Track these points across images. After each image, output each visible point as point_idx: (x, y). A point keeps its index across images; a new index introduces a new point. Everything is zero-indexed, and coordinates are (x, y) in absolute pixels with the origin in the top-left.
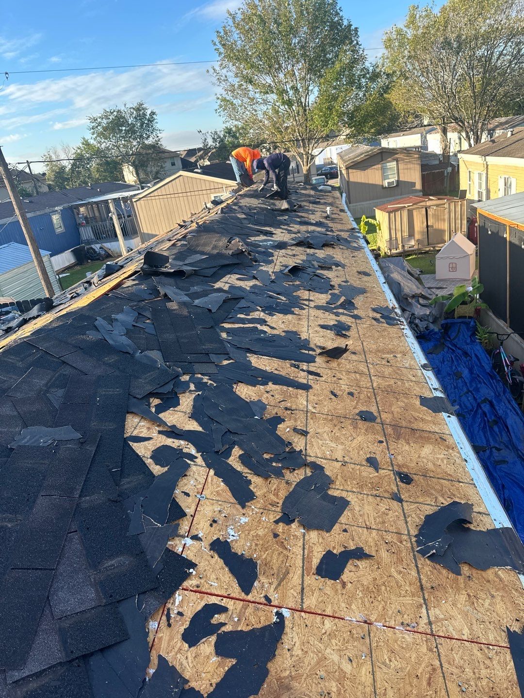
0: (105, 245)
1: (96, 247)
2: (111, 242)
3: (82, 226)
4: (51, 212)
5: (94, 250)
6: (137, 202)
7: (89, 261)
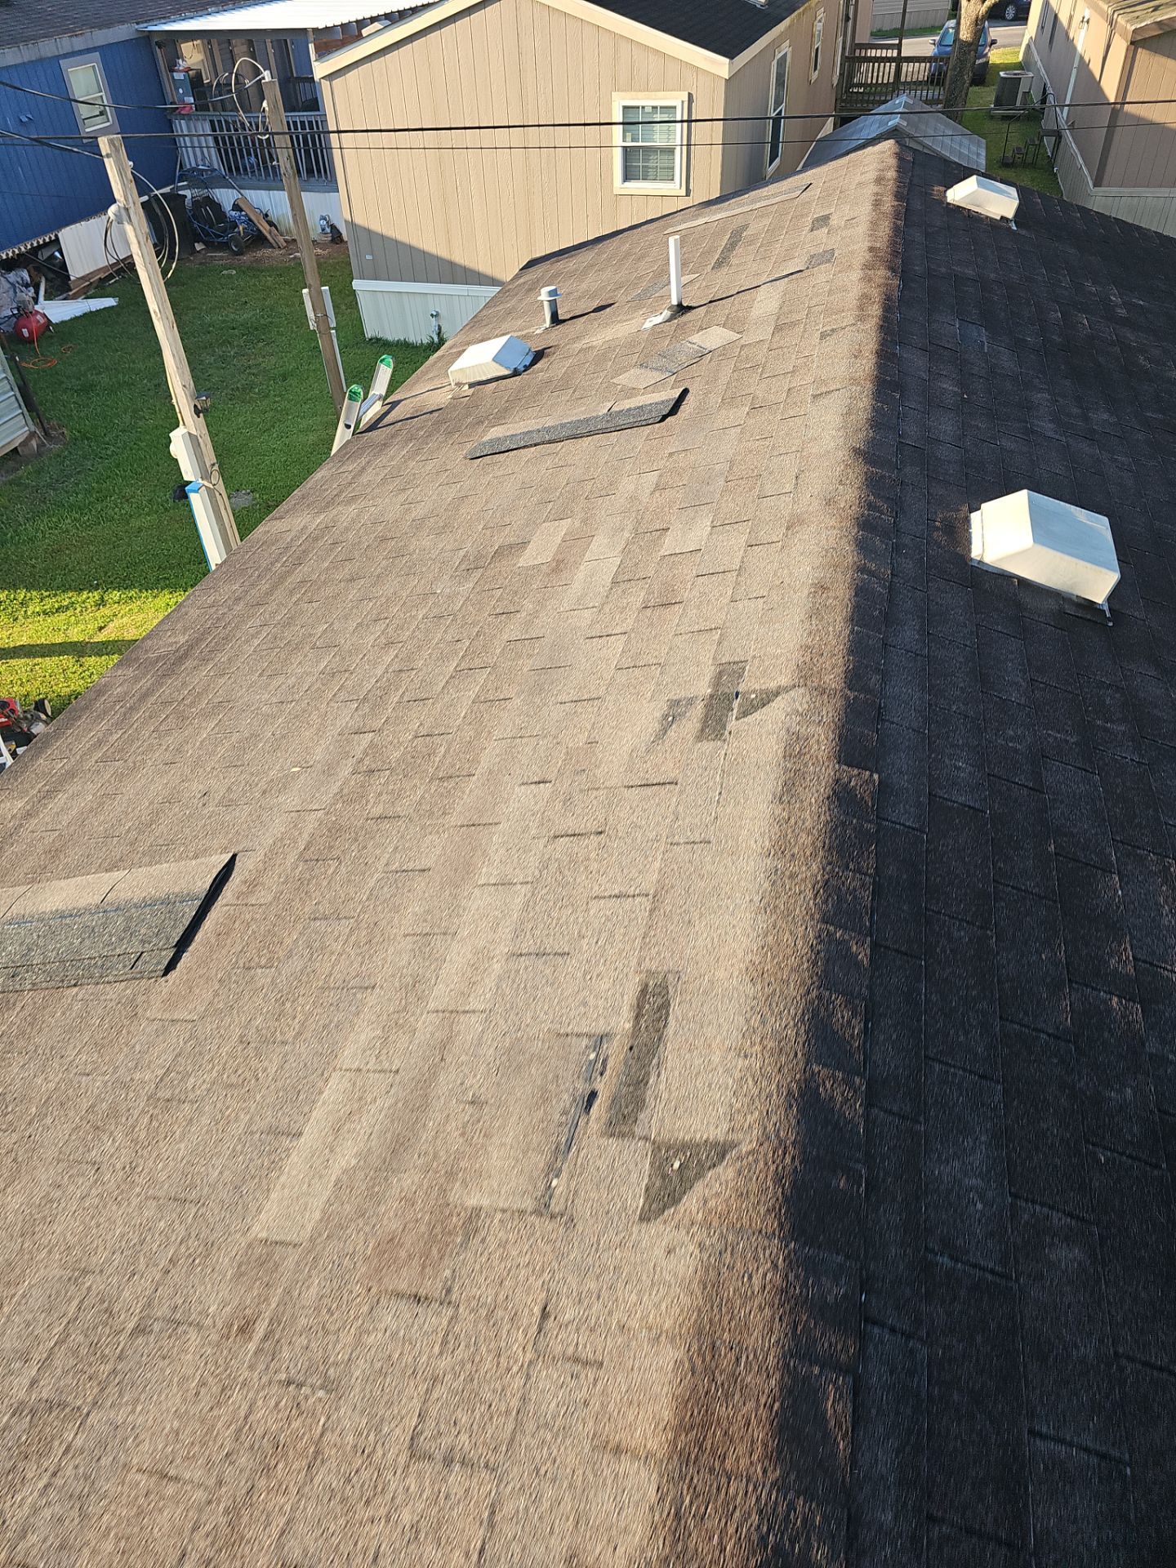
0: (249, 194)
1: (226, 197)
2: (269, 189)
3: (183, 117)
4: (66, 56)
5: (217, 207)
6: (337, 82)
7: (199, 247)
